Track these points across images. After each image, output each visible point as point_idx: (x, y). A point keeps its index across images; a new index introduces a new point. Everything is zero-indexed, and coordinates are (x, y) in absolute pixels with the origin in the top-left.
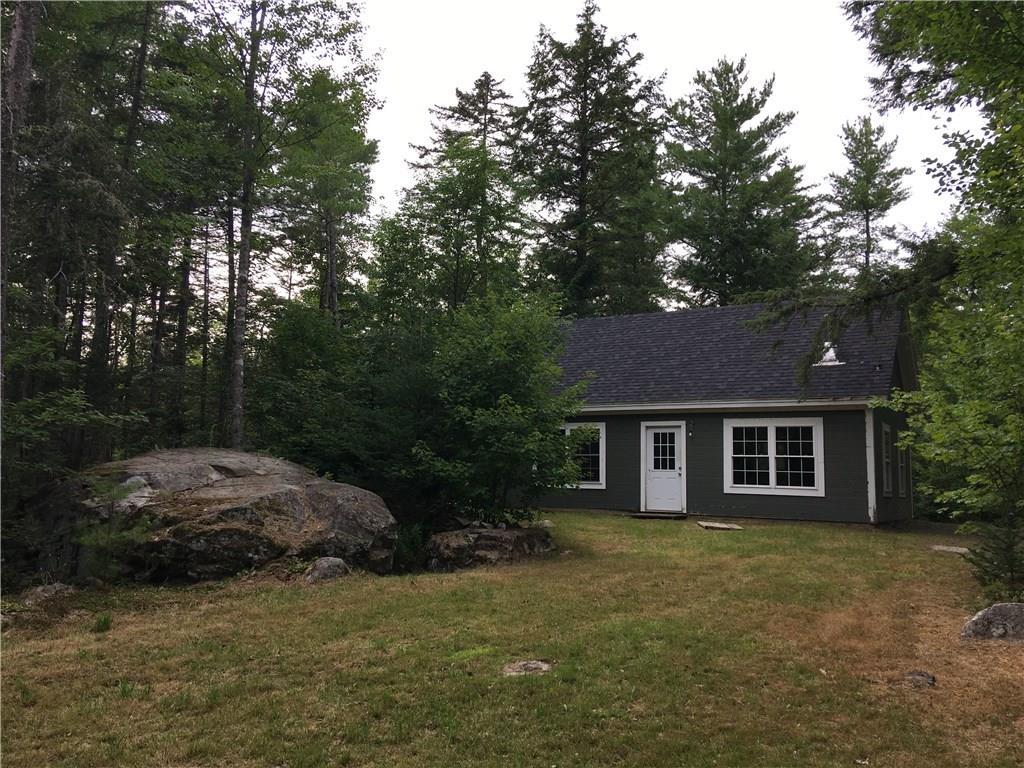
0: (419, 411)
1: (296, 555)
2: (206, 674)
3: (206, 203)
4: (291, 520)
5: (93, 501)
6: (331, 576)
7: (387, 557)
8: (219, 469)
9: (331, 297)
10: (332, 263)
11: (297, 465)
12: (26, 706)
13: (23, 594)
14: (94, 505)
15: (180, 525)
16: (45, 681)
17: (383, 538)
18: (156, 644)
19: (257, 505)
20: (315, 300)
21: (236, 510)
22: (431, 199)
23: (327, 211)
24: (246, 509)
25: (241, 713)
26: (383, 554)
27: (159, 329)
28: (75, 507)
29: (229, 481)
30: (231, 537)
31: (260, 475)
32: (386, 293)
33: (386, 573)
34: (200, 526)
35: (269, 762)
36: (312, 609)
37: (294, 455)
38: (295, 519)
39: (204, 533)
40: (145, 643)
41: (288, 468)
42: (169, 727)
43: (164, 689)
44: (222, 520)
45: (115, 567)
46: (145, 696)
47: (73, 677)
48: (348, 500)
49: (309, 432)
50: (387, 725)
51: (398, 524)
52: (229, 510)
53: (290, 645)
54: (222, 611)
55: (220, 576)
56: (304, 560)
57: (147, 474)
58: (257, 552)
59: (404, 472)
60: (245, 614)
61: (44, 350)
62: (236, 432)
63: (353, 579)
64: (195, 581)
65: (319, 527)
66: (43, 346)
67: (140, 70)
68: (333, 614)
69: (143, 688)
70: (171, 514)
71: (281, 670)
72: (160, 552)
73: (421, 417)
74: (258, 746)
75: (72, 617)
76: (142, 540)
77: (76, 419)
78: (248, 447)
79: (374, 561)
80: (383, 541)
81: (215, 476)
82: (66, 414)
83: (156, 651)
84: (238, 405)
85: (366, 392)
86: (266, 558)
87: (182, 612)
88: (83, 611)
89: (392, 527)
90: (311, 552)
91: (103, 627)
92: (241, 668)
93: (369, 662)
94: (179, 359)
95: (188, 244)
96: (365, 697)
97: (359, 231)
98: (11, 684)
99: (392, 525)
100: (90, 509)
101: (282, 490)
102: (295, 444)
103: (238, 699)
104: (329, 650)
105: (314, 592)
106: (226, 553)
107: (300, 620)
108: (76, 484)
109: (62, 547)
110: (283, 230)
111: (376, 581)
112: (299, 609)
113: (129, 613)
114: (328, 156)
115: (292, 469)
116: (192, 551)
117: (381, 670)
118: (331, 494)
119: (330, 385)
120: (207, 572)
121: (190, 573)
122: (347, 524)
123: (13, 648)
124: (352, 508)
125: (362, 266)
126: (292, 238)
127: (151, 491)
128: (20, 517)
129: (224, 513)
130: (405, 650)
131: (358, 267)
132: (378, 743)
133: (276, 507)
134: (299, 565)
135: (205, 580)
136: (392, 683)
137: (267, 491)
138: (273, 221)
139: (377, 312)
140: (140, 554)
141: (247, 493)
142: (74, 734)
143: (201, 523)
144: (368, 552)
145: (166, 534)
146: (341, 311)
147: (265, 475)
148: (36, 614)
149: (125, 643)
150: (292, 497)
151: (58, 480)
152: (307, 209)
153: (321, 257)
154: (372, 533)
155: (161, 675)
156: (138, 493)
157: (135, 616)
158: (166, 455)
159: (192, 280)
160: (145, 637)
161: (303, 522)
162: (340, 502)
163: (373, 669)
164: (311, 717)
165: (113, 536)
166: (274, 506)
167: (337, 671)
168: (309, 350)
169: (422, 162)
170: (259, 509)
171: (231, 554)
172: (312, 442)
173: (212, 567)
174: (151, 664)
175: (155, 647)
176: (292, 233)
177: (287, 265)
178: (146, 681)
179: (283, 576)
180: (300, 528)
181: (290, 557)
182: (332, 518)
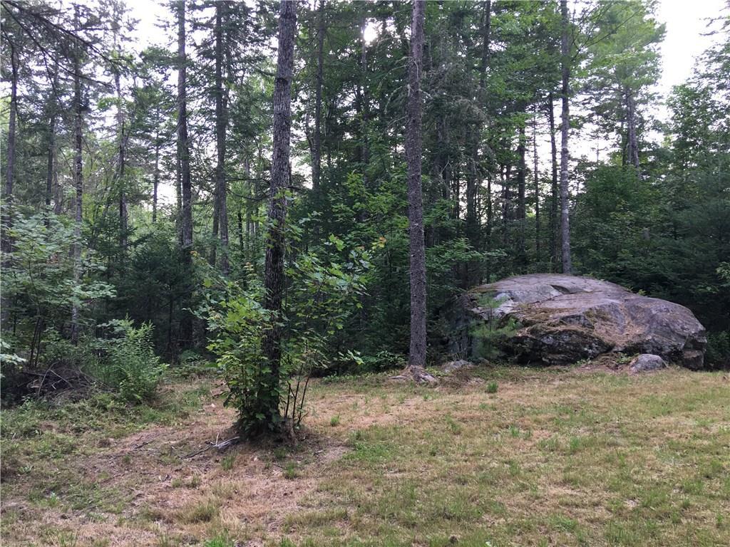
0: (720, 238)
1: (621, 352)
2: (567, 428)
3: (533, 100)
4: (615, 325)
5: (478, 309)
6: (651, 369)
7: (698, 357)
8: (557, 288)
9: (633, 155)
10: (632, 128)
11: (615, 285)
12: (455, 434)
13: (443, 366)
14: (478, 312)
15: (534, 326)
16: (463, 420)
17: (694, 342)
18: (529, 404)
19: (588, 314)
20: (619, 159)
21: (573, 317)
22: (718, 60)
23: (627, 87)
24: (580, 316)
25: (597, 459)
26: (695, 354)
27: (506, 194)
28: (467, 313)
29: (565, 297)
30: (570, 335)
31: (587, 292)
32: (681, 145)
33: (698, 369)
34: (549, 327)
35: (624, 496)
36: (639, 391)
37: (612, 277)
38: (618, 325)
39: (551, 332)
40: (522, 403)
41: (608, 287)
42: (547, 461)
43: (539, 435)
44: (563, 324)
45: (496, 353)
46: (528, 437)
47: (480, 420)
48: (661, 311)
49: (622, 260)
50: (718, 485)
51: (707, 330)
52: (568, 317)
53: (626, 416)
54: (570, 387)
55: (565, 362)
56: (628, 356)
57: (510, 292)
58: (591, 347)
59: (709, 289)
60: (586, 390)
61: (443, 214)
62: (566, 261)
63: (670, 372)
64: (548, 365)
65: (638, 331)
66: (442, 212)
67: (488, 16)
68: (657, 397)
69: (525, 432)
70: (528, 319)
71: (622, 432)
72: (523, 344)
73: (723, 243)
74: (614, 483)
75: (473, 382)
76: (511, 335)
77: (464, 256)
78: (576, 272)
79: (686, 359)
80: (694, 344)
81: (555, 293)
82: (457, 253)
83: (529, 409)
84: (566, 243)
85: (669, 226)
86: (598, 352)
87: (542, 385)
88: (479, 379)
89: (701, 333)
90: (634, 350)
91: (492, 390)
92: (592, 428)
93: (695, 436)
94: (521, 213)
95: (523, 132)
96: (695, 461)
97: (653, 99)
98: (445, 420)
99: (701, 331)
100: (476, 314)
101: (605, 303)
102: (612, 269)
103: (593, 448)
104: (659, 423)
105: (639, 379)
106: (568, 347)
107: (631, 399)
108: (467, 298)
109: (461, 338)
110: (592, 109)
111: (691, 375)
112: (629, 390)
113: (507, 383)
114: (626, 44)
115: (611, 287)
116: (544, 344)
117: (706, 442)
118: (646, 306)
119: (638, 223)
120: (556, 360)
121: (544, 359)
122: (661, 329)
123: (442, 398)
124: (665, 317)
125: (658, 126)
126: (598, 114)
127: (513, 303)
128: (437, 318)
129: (564, 318)
130: (725, 430)
131: (654, 128)
132: (712, 497)
133: (602, 316)
134: (624, 359)
135: (554, 364)
136: (718, 453)
137: (595, 303)
138: (584, 104)
139: (673, 161)
140: (510, 344)
141: (580, 305)
142: (486, 455)
143: (549, 325)
144: (681, 352)
145: (526, 332)
146: (641, 165)
147: (591, 292)
148: (452, 379)
149: (508, 402)
150: (614, 308)
151: (456, 296)
152: (610, 89)
153: (622, 125)
154: (684, 337)
155: (535, 425)
156: (505, 305)
157: (511, 384)
158: (520, 278)
159: (526, 157)
160: (521, 399)
161: (625, 327)
162: (654, 312)
163: (699, 441)
164: (651, 469)
165: (493, 332)
166: (601, 315)
167: (668, 439)
168: (618, 198)
169: (709, 30)
170: (589, 316)
171: (572, 348)
172: (625, 267)
173: (559, 356)
174: (528, 417)
175: (528, 406)
176: (599, 111)
177: (595, 136)
178: (526, 428)
179: (612, 366)
180: (622, 331)
181: (616, 352)
182: (648, 325)
